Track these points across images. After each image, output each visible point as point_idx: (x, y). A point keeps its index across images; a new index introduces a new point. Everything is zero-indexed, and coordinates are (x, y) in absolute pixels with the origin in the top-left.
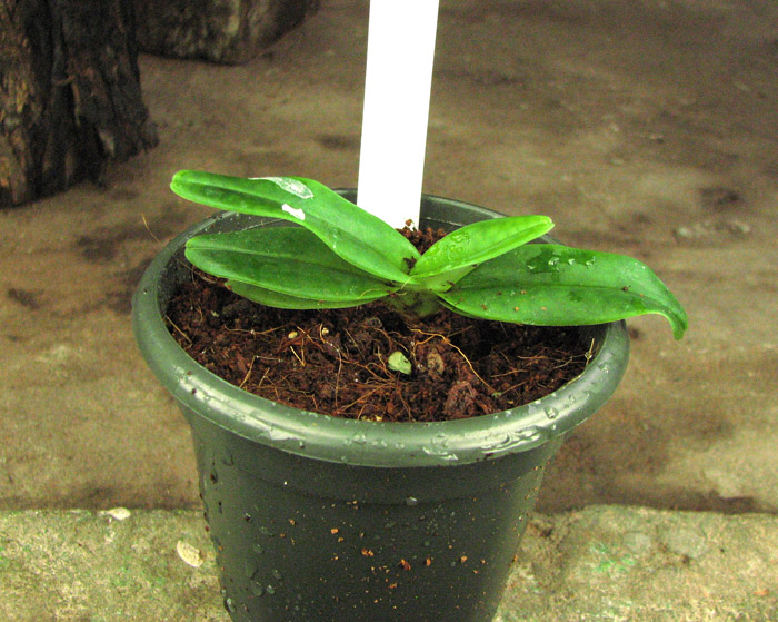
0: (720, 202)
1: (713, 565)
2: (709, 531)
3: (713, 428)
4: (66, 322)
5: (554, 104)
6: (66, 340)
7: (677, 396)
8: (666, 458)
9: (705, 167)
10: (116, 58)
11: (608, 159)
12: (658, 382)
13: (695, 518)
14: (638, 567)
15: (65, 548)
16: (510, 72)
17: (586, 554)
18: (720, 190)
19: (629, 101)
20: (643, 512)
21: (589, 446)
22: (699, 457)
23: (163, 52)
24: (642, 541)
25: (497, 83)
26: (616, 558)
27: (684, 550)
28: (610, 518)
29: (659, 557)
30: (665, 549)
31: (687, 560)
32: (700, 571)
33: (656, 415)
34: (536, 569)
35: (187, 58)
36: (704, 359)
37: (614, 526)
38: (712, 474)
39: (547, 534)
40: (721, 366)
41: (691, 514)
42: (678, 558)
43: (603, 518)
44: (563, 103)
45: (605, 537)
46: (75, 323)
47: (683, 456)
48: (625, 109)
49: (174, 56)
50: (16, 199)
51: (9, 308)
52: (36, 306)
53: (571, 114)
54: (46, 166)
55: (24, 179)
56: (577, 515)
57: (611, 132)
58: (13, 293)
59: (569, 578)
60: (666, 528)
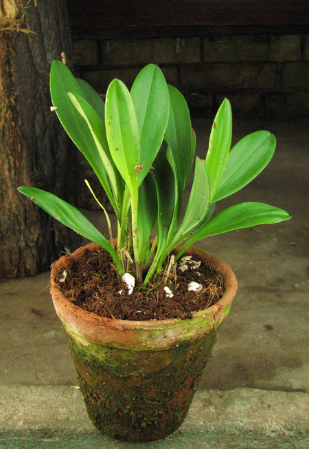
1: (278, 408)
2: (279, 397)
6: (55, 329)
7: (282, 352)
11: (270, 255)
12: (276, 346)
13: (274, 393)
14: (252, 408)
15: (60, 398)
17: (234, 403)
20: (256, 390)
21: (246, 370)
24: (254, 400)
26: (244, 405)
27: (269, 403)
28: (244, 392)
29: (259, 405)
30: (262, 403)
31: (269, 407)
32: (274, 410)
33: (273, 359)
34: (216, 408)
36: (295, 338)
37: (245, 395)
38: (291, 380)
39: (221, 397)
40: (302, 341)
41: (274, 392)
42: (266, 406)
43: (242, 392)
45: (242, 398)
50: (32, 273)
51: (32, 316)
52: (42, 316)
53: (258, 233)
54: (44, 260)
55: (35, 266)
56: (233, 391)
57: (273, 242)
58: (33, 311)
59: (227, 411)
60: (263, 396)
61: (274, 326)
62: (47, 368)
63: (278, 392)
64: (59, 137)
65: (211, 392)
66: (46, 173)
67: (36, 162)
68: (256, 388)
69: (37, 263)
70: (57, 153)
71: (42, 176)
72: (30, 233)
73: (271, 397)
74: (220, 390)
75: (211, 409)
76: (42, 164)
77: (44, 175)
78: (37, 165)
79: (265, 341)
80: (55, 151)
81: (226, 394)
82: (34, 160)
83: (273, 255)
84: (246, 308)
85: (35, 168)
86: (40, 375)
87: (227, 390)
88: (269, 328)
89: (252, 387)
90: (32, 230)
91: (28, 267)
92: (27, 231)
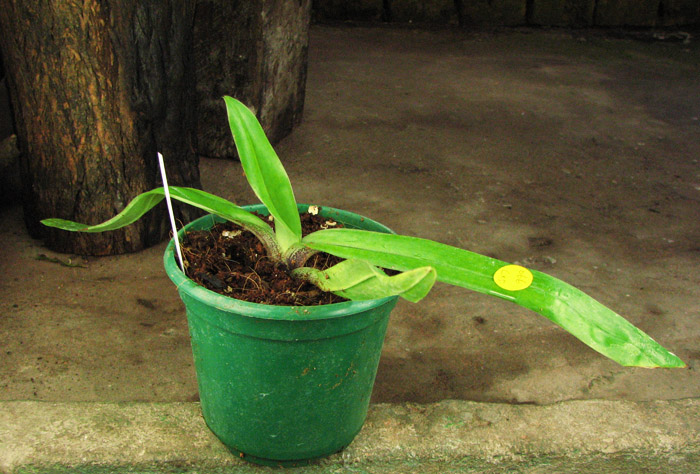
0: (541, 245)
1: (502, 426)
2: (502, 412)
3: (518, 369)
4: (172, 316)
5: (448, 186)
6: (173, 326)
7: (501, 353)
8: (492, 384)
9: (535, 224)
10: (190, 167)
11: (476, 221)
12: (491, 346)
13: (496, 406)
14: (466, 426)
15: (194, 418)
16: (420, 165)
17: (441, 421)
18: (541, 239)
19: (494, 182)
20: (471, 403)
21: (451, 377)
22: (509, 383)
23: (208, 154)
24: (468, 416)
25: (412, 171)
26: (455, 422)
27: (489, 419)
28: (454, 405)
29: (477, 422)
30: (479, 419)
31: (490, 424)
32: (496, 428)
33: (488, 362)
34: (416, 426)
35: (222, 158)
36: (518, 334)
37: (455, 409)
38: (514, 391)
39: (422, 412)
40: (527, 338)
41: (494, 404)
42: (486, 423)
43: (450, 405)
44: (452, 185)
45: (450, 414)
46: (177, 317)
47: (500, 382)
48: (490, 188)
49: (214, 157)
50: (134, 248)
51: (139, 309)
52: (153, 308)
53: (457, 191)
54: (151, 229)
55: (139, 237)
56: (438, 404)
57: (480, 203)
58: (140, 301)
59: (432, 430)
60: (481, 410)
61: (487, 319)
62: (168, 379)
63: (500, 405)
64: (171, 44)
65: (409, 406)
66: (152, 99)
67: (138, 80)
68: (469, 399)
69: (141, 234)
70: (169, 67)
71: (147, 102)
72: (131, 188)
73: (490, 412)
74: (420, 403)
75: (410, 428)
76: (147, 85)
77: (150, 100)
78: (139, 87)
79: (476, 339)
80: (166, 64)
81: (429, 407)
82: (135, 77)
83: (480, 221)
84: (447, 294)
85: (136, 90)
86: (159, 390)
87: (430, 402)
88: (480, 321)
89: (463, 399)
90: (133, 184)
91: (128, 239)
92: (126, 185)
